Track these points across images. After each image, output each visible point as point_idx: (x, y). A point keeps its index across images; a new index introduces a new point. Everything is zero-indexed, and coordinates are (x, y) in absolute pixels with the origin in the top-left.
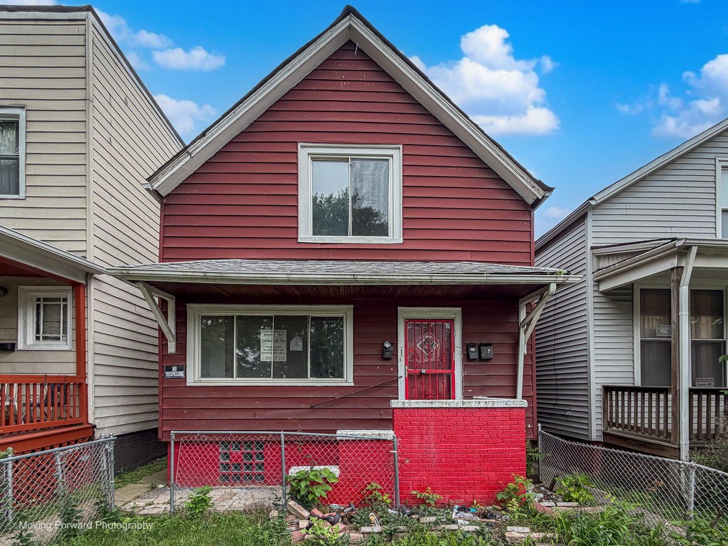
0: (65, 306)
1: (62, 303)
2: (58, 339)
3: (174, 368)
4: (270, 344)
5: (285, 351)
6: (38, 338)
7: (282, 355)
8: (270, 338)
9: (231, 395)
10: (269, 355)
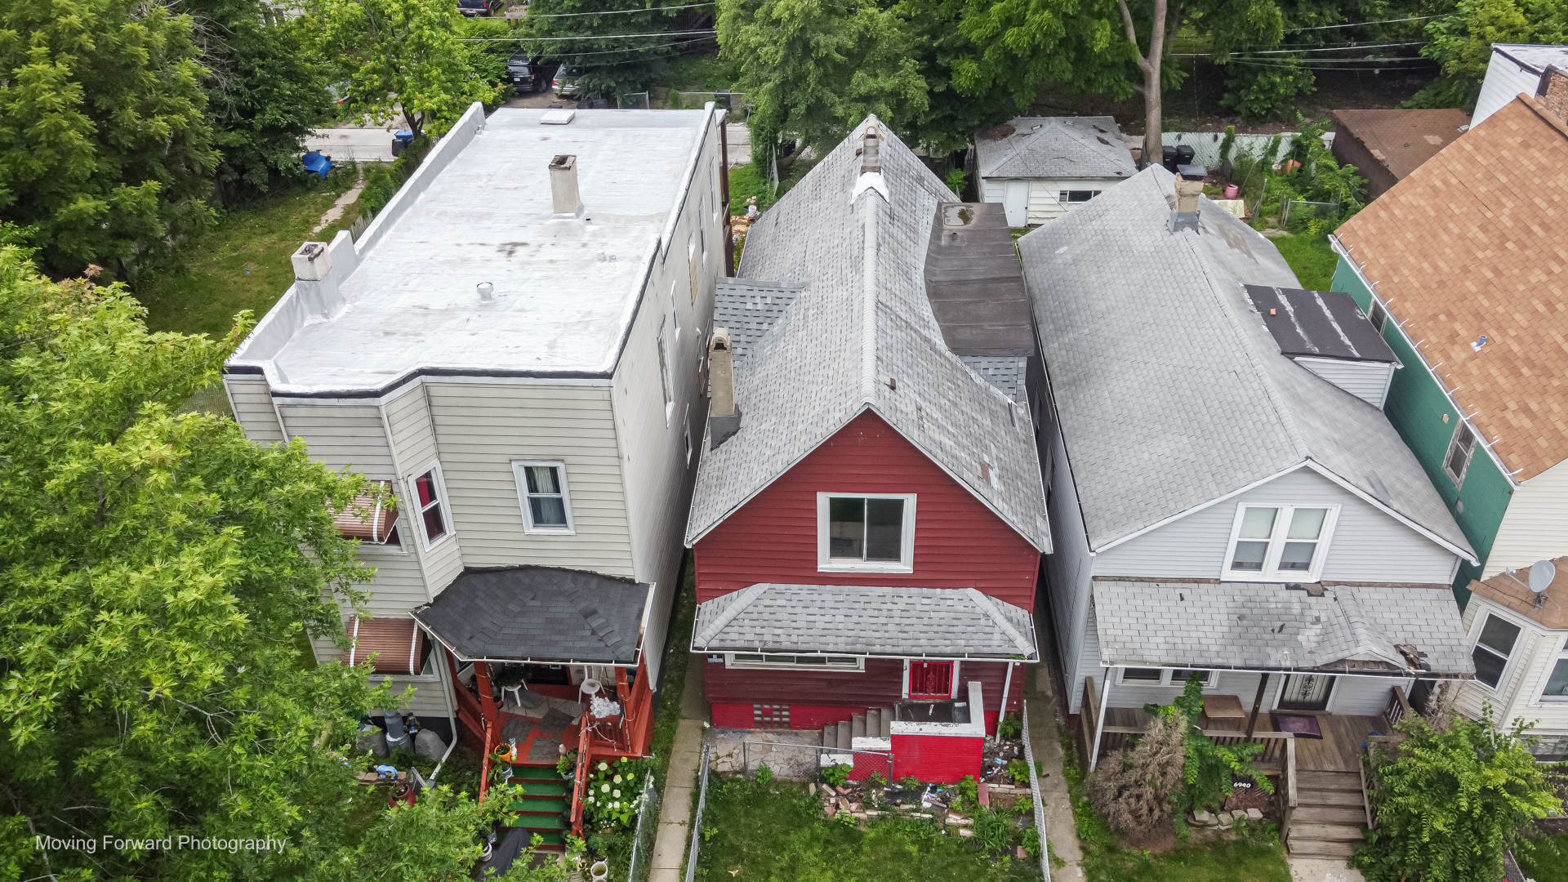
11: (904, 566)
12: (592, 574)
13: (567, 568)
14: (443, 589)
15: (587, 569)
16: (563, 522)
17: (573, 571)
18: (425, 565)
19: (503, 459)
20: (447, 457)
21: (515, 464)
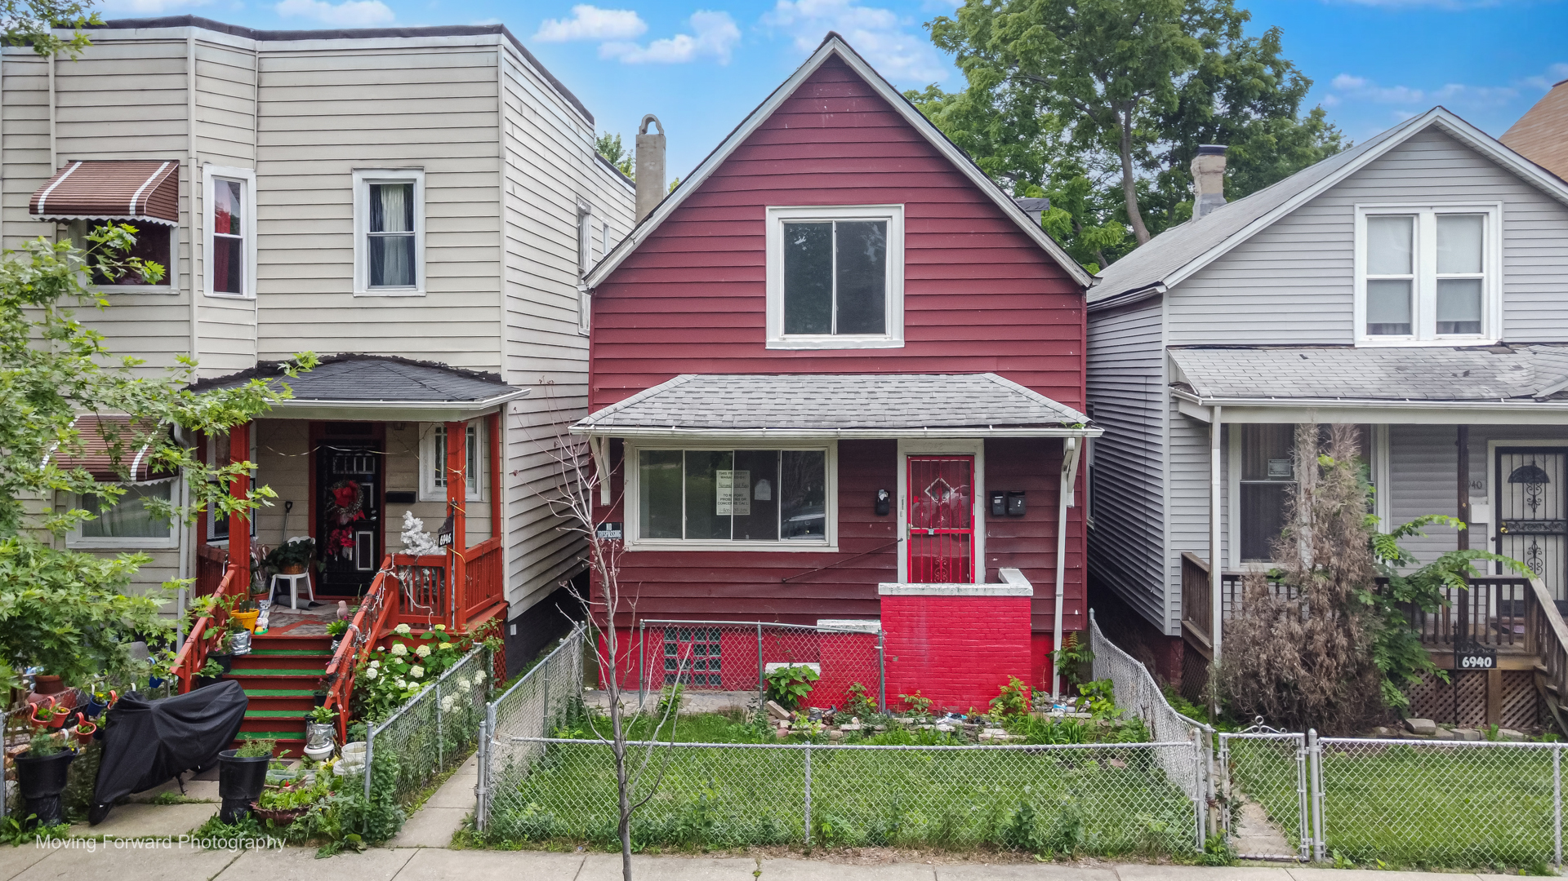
0: (471, 440)
1: (469, 435)
3: (609, 526)
4: (729, 491)
5: (748, 501)
6: (439, 484)
7: (743, 507)
8: (728, 482)
9: (679, 563)
10: (727, 507)
11: (892, 338)
12: (442, 369)
13: (406, 356)
14: (218, 375)
15: (436, 359)
16: (412, 281)
17: (413, 363)
18: (198, 315)
19: (345, 167)
20: (265, 169)
21: (357, 177)
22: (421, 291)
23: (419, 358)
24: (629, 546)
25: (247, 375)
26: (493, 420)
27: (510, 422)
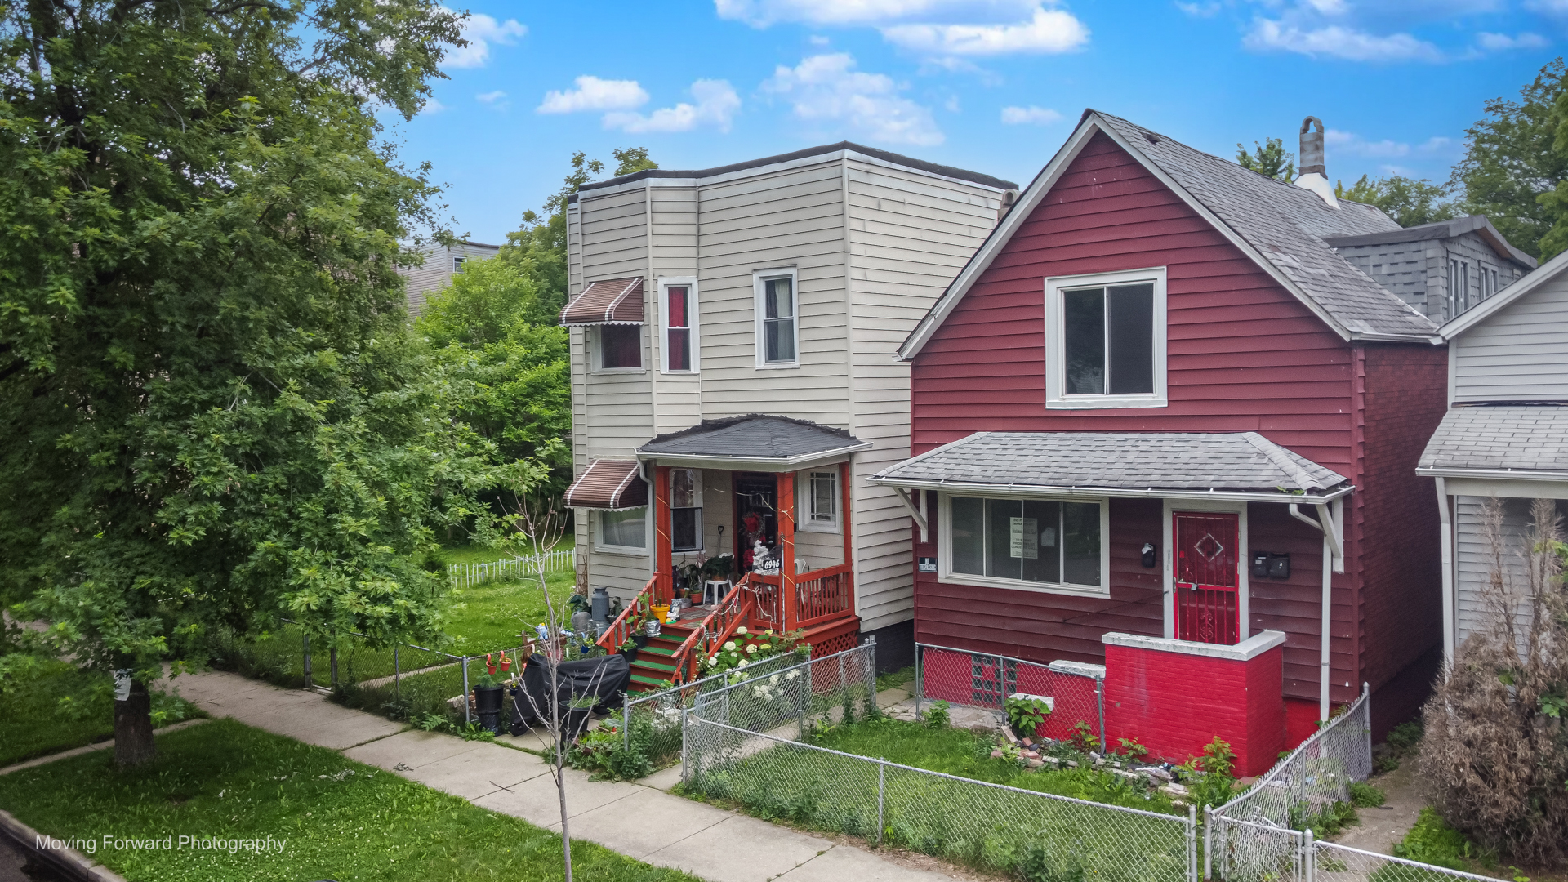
0: (833, 482)
1: (831, 479)
2: (828, 518)
3: (927, 560)
4: (1021, 536)
5: (1036, 546)
6: (813, 517)
7: (1031, 551)
8: (1021, 528)
9: (980, 597)
10: (1018, 550)
11: (1157, 399)
12: (810, 426)
13: (789, 416)
14: (673, 431)
15: (807, 418)
16: (792, 357)
17: (793, 421)
18: (656, 389)
19: (747, 269)
20: (704, 275)
21: (756, 276)
22: (796, 365)
23: (797, 418)
24: (941, 579)
25: (695, 430)
26: (844, 466)
27: (857, 470)
